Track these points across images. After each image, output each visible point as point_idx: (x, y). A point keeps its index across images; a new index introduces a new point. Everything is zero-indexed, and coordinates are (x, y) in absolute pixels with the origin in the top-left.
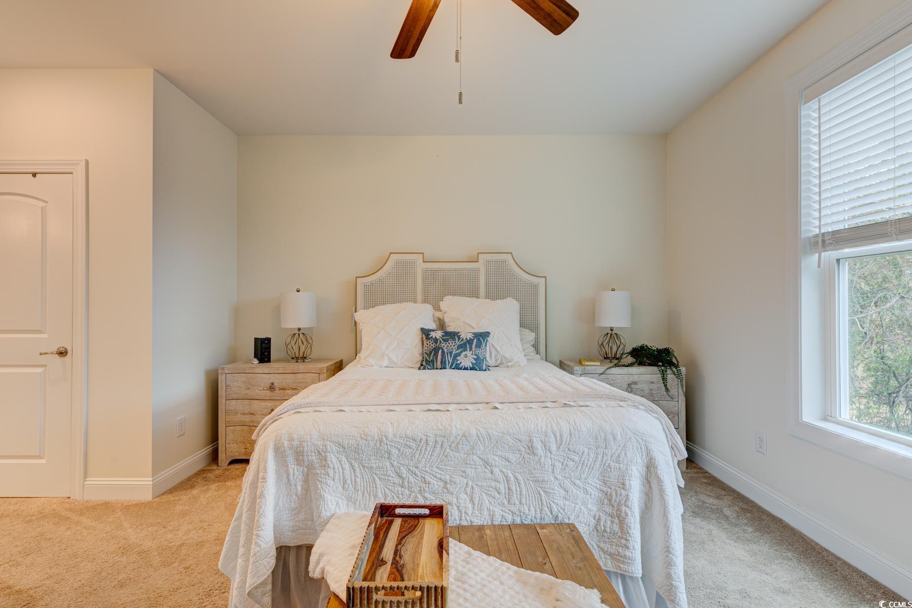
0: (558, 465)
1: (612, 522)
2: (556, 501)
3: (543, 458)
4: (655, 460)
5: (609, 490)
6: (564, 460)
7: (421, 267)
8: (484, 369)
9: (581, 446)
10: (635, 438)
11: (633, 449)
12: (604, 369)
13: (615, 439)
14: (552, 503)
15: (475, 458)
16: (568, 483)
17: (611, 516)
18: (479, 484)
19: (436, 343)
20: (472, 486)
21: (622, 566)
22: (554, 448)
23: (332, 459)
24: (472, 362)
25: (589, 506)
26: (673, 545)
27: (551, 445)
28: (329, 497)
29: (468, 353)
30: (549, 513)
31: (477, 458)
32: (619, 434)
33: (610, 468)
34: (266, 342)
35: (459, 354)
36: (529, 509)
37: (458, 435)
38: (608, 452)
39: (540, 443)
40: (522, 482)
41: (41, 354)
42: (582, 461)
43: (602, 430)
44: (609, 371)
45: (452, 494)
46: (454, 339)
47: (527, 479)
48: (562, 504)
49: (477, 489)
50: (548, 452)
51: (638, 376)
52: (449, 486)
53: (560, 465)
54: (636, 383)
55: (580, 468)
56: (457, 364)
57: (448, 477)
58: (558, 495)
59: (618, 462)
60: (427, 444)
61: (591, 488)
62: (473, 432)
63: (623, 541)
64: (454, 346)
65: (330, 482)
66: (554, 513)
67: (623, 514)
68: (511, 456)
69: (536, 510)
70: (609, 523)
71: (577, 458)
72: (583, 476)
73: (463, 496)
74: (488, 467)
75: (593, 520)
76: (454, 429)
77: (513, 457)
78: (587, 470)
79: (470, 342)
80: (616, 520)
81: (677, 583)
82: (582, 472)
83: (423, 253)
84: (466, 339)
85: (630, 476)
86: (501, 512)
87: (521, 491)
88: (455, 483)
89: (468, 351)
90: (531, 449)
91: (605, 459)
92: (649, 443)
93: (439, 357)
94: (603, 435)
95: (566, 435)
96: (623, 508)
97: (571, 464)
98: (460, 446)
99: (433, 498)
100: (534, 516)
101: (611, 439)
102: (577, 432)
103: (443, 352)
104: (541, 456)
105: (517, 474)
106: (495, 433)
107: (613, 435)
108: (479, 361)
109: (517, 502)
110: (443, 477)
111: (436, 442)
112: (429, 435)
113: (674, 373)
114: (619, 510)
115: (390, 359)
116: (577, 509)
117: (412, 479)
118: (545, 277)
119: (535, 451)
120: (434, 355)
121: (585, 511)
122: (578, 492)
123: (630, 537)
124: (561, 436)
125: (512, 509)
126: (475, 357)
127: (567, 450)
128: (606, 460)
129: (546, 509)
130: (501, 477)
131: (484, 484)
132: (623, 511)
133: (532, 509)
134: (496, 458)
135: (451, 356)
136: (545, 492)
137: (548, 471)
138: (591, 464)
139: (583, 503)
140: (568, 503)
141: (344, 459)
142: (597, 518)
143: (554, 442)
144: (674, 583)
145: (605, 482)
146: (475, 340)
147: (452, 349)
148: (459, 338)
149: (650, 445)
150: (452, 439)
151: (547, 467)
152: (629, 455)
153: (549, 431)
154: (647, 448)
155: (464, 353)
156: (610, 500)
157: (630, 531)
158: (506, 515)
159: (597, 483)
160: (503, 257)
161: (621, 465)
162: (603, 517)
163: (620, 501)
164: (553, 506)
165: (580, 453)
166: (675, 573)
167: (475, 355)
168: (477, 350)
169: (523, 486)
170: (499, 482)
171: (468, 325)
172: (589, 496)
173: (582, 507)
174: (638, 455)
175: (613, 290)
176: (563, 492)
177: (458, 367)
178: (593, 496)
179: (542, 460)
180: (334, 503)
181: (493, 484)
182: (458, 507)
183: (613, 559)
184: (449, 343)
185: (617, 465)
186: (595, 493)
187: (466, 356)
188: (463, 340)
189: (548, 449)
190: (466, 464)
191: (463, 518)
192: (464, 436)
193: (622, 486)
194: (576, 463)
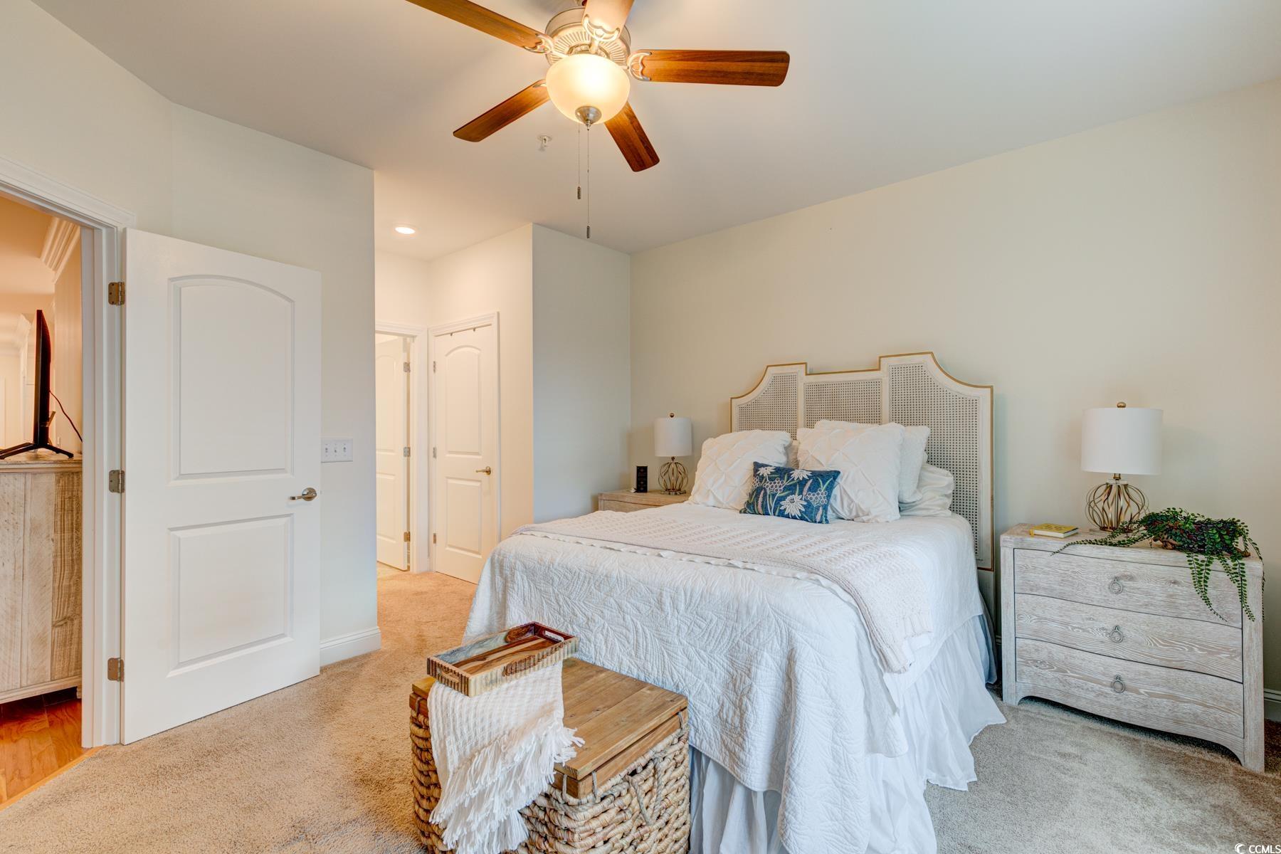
0: (685, 628)
1: (735, 713)
2: (677, 667)
3: (670, 616)
4: (796, 652)
5: (735, 673)
6: (691, 624)
7: (803, 381)
8: (818, 521)
9: (710, 613)
10: (775, 617)
11: (769, 630)
12: (1063, 546)
13: (748, 613)
14: (673, 669)
15: (612, 600)
16: (691, 651)
17: (734, 704)
18: (613, 627)
19: (761, 482)
20: (608, 629)
21: (736, 768)
22: (682, 607)
23: (518, 575)
24: (800, 510)
25: (714, 686)
26: (795, 767)
27: (679, 603)
28: (514, 608)
29: (796, 497)
30: (670, 678)
31: (613, 601)
32: (755, 608)
33: (739, 647)
34: (642, 470)
35: (783, 498)
36: (652, 668)
37: (602, 575)
38: (738, 627)
39: (669, 598)
40: (649, 637)
41: (477, 472)
42: (709, 630)
43: (737, 598)
44: (1070, 550)
45: (592, 631)
46: (782, 478)
47: (654, 636)
48: (683, 673)
49: (611, 632)
50: (676, 610)
51: (1137, 565)
52: (590, 623)
53: (686, 628)
54: (1131, 578)
55: (706, 638)
56: (780, 510)
57: (590, 614)
58: (681, 662)
59: (748, 642)
60: (579, 578)
61: (717, 665)
62: (615, 574)
63: (741, 740)
64: (780, 487)
65: (515, 595)
66: (675, 681)
67: (743, 706)
68: (642, 606)
69: (658, 672)
70: (731, 713)
71: (704, 625)
72: (709, 649)
73: (600, 636)
74: (622, 613)
75: (717, 704)
76: (602, 567)
77: (644, 608)
78: (714, 642)
79: (802, 483)
80: (738, 712)
81: (790, 816)
82: (708, 642)
83: (806, 363)
84: (798, 478)
85: (759, 663)
86: (629, 663)
87: (647, 646)
88: (594, 621)
89: (797, 495)
90: (660, 602)
91: (734, 635)
92: (793, 628)
93: (760, 499)
94: (736, 606)
95: (697, 596)
96: (745, 699)
97: (697, 630)
98: (602, 586)
99: (578, 631)
100: (656, 676)
101: (744, 611)
102: (708, 595)
103: (765, 493)
104: (668, 614)
105: (645, 628)
106: (632, 578)
107: (748, 607)
108: (810, 509)
109: (642, 657)
110: (586, 613)
111: (585, 577)
112: (582, 569)
113: (1228, 571)
114: (741, 700)
115: (715, 497)
116: (699, 684)
117: (566, 609)
118: (991, 387)
119: (663, 606)
120: (756, 495)
121: (708, 689)
122: (702, 665)
123: (748, 737)
124: (691, 596)
125: (638, 662)
126: (805, 503)
127: (695, 612)
128: (736, 637)
129: (668, 673)
130: (631, 626)
131: (617, 629)
132: (744, 703)
133: (655, 669)
134: (629, 605)
135: (773, 499)
136: (669, 655)
137: (673, 632)
138: (718, 636)
139: (707, 680)
140: (690, 673)
141: (525, 578)
142: (721, 702)
143: (683, 601)
144: (787, 814)
145: (732, 663)
146: (811, 481)
147: (777, 490)
148: (789, 477)
149: (793, 631)
150: (597, 577)
151: (672, 627)
152: (762, 636)
153: (681, 588)
154: (789, 633)
155: (791, 497)
156: (734, 685)
157: (748, 730)
158: (633, 667)
159: (723, 661)
160: (918, 359)
161: (752, 648)
162: (727, 704)
163: (743, 689)
164: (675, 673)
165: (708, 621)
166: (790, 802)
167: (805, 500)
168: (809, 494)
169: (649, 641)
170: (629, 631)
171: (816, 459)
172: (713, 674)
173: (705, 684)
174: (775, 640)
175: (1122, 406)
176: (687, 661)
177: (782, 514)
178: (718, 675)
179: (669, 618)
180: (517, 616)
181: (624, 631)
182: (595, 646)
183: (731, 757)
184: (775, 483)
185: (747, 645)
186: (722, 673)
187: (792, 501)
188: (793, 480)
189: (675, 607)
190: (604, 604)
191: (598, 658)
192: (606, 576)
193: (747, 672)
194: (702, 631)
